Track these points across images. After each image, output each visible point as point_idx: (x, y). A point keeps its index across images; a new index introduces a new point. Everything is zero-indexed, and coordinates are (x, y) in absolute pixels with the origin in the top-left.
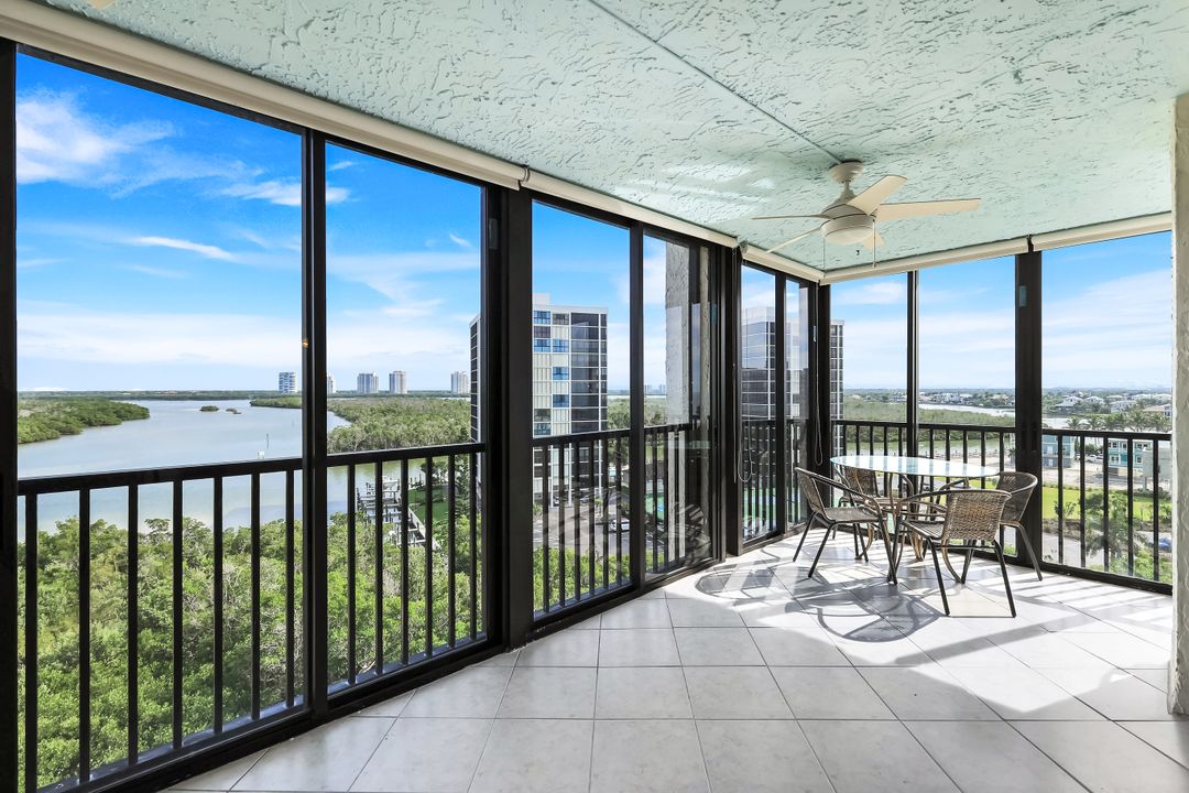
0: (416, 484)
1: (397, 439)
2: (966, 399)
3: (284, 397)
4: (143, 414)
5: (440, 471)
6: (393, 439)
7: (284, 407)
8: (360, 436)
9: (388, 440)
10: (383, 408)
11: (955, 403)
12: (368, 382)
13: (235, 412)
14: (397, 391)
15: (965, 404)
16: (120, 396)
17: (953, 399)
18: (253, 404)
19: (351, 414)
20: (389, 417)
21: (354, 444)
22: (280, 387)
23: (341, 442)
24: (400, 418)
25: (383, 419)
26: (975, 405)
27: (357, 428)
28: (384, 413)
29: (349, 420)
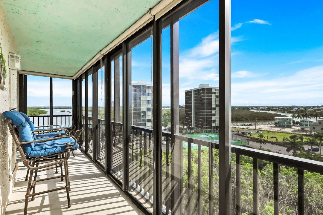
2: (266, 109)
4: (46, 113)
11: (263, 110)
15: (266, 110)
17: (263, 109)
26: (269, 111)
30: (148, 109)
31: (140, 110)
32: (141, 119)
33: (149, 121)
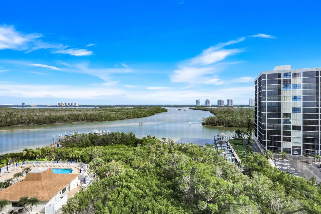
0: (234, 138)
1: (228, 121)
3: (197, 107)
4: (166, 111)
5: (242, 134)
6: (227, 121)
7: (197, 110)
8: (217, 119)
9: (225, 121)
10: (225, 111)
12: (221, 103)
13: (185, 111)
14: (230, 105)
16: (163, 106)
18: (190, 109)
19: (215, 112)
20: (226, 114)
21: (215, 122)
22: (196, 104)
23: (211, 121)
24: (230, 114)
25: (224, 114)
27: (216, 117)
28: (225, 112)
29: (214, 114)
30: (295, 110)
31: (280, 110)
32: (282, 124)
33: (296, 128)
